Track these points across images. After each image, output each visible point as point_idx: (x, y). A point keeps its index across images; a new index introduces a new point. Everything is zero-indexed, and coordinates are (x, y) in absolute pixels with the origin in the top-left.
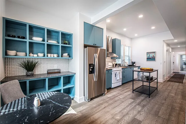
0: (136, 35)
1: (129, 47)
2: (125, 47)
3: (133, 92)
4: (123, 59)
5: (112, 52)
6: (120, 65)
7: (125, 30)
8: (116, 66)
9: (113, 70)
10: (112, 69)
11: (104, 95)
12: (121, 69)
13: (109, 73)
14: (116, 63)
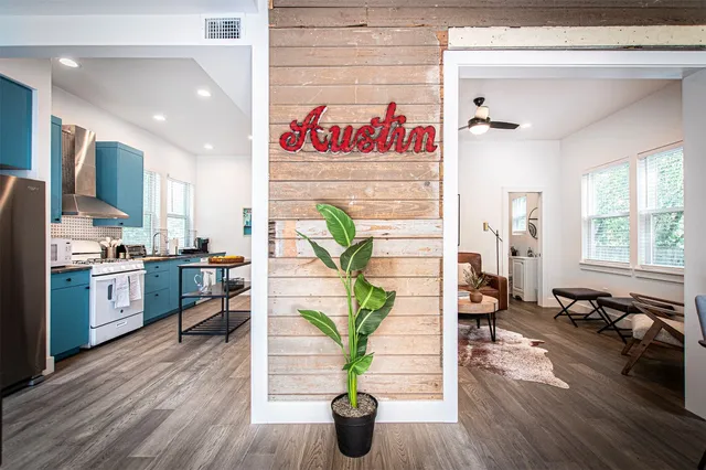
0: (208, 147)
1: (186, 184)
2: (169, 182)
3: (180, 341)
4: (158, 227)
5: (99, 197)
6: (137, 251)
7: (159, 118)
8: (118, 256)
9: (94, 272)
10: (91, 268)
11: (32, 383)
12: (141, 266)
13: (71, 283)
14: (118, 243)
